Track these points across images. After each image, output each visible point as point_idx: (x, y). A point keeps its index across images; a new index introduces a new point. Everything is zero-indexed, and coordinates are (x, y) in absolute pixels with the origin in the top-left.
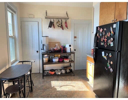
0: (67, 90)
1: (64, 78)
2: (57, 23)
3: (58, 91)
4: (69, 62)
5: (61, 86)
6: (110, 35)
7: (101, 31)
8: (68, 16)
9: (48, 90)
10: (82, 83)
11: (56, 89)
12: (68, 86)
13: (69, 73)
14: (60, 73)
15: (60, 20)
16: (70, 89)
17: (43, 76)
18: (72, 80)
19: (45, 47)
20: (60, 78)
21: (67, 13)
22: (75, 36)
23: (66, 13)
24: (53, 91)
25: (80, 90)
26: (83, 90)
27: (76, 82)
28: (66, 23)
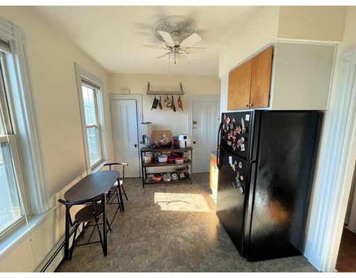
0: (177, 210)
1: (175, 187)
2: (165, 101)
3: (162, 211)
4: (184, 162)
5: (169, 202)
6: (241, 132)
7: (228, 122)
8: (182, 90)
9: (148, 208)
10: (203, 197)
11: (159, 207)
12: (179, 203)
13: (184, 179)
14: (169, 180)
15: (170, 97)
16: (182, 208)
17: (144, 184)
18: (187, 192)
19: (146, 139)
20: (169, 187)
21: (181, 86)
22: (195, 120)
23: (179, 85)
24: (155, 211)
25: (196, 211)
26: (202, 210)
27: (193, 195)
28: (179, 100)
